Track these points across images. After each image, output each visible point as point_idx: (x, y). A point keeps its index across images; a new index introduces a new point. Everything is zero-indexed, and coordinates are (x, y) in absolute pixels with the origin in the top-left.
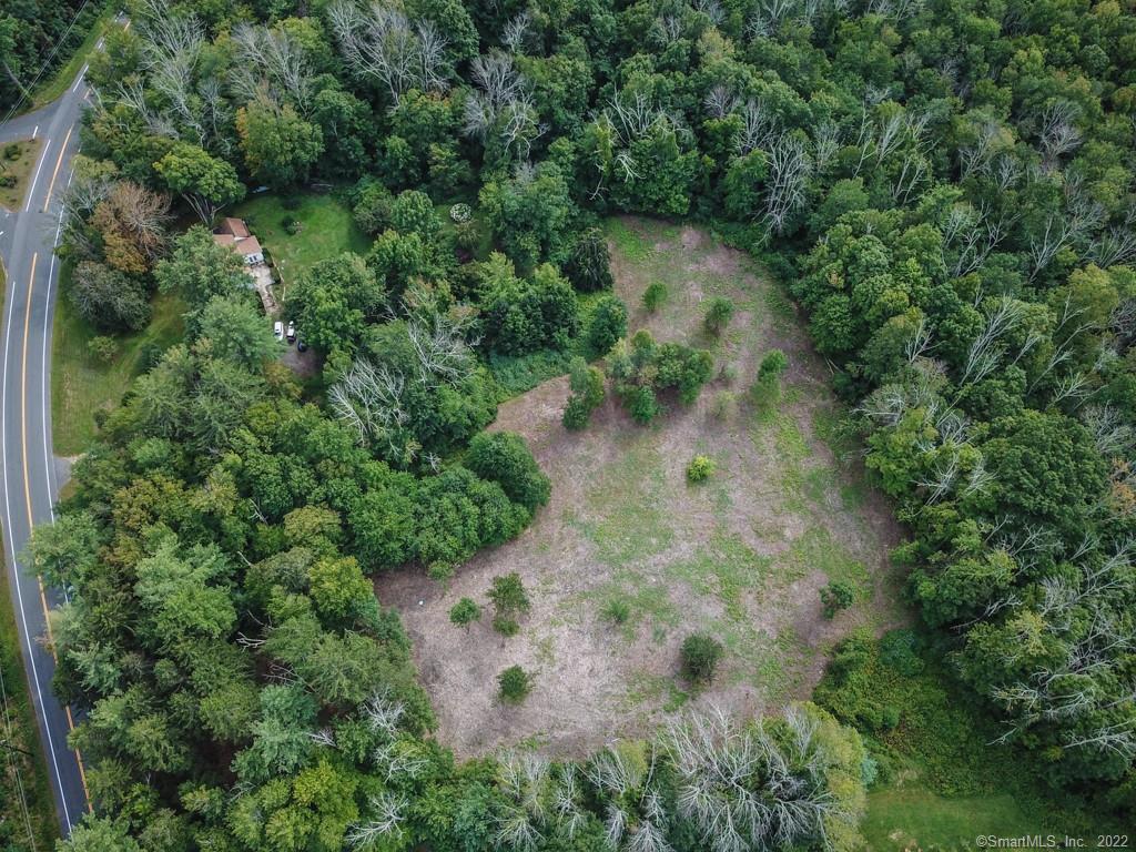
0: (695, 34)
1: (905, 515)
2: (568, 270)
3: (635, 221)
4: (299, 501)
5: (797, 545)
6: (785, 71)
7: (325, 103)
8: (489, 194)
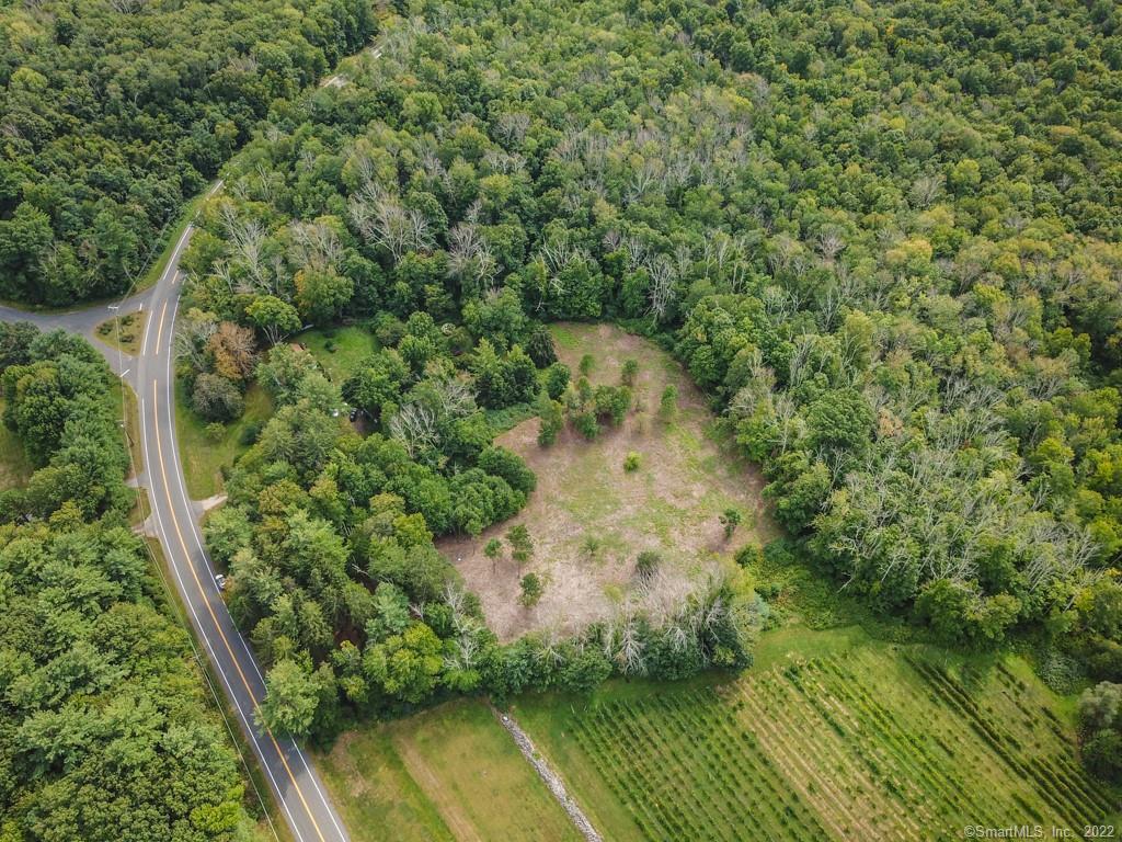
0: (590, 205)
1: (768, 469)
2: (529, 351)
3: (567, 324)
4: (378, 491)
5: (701, 499)
6: (652, 223)
7: (354, 263)
8: (470, 310)
